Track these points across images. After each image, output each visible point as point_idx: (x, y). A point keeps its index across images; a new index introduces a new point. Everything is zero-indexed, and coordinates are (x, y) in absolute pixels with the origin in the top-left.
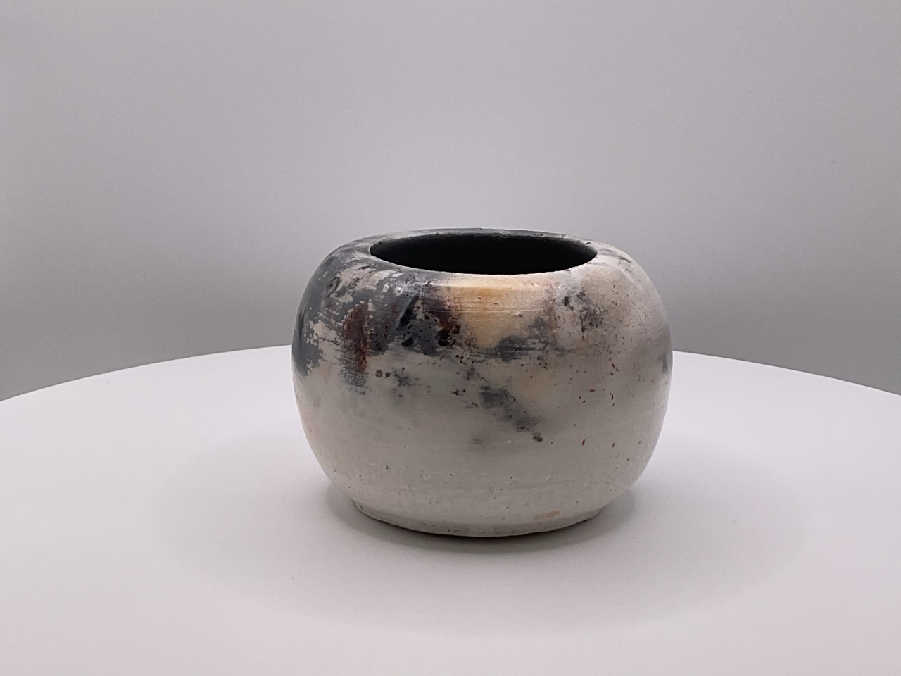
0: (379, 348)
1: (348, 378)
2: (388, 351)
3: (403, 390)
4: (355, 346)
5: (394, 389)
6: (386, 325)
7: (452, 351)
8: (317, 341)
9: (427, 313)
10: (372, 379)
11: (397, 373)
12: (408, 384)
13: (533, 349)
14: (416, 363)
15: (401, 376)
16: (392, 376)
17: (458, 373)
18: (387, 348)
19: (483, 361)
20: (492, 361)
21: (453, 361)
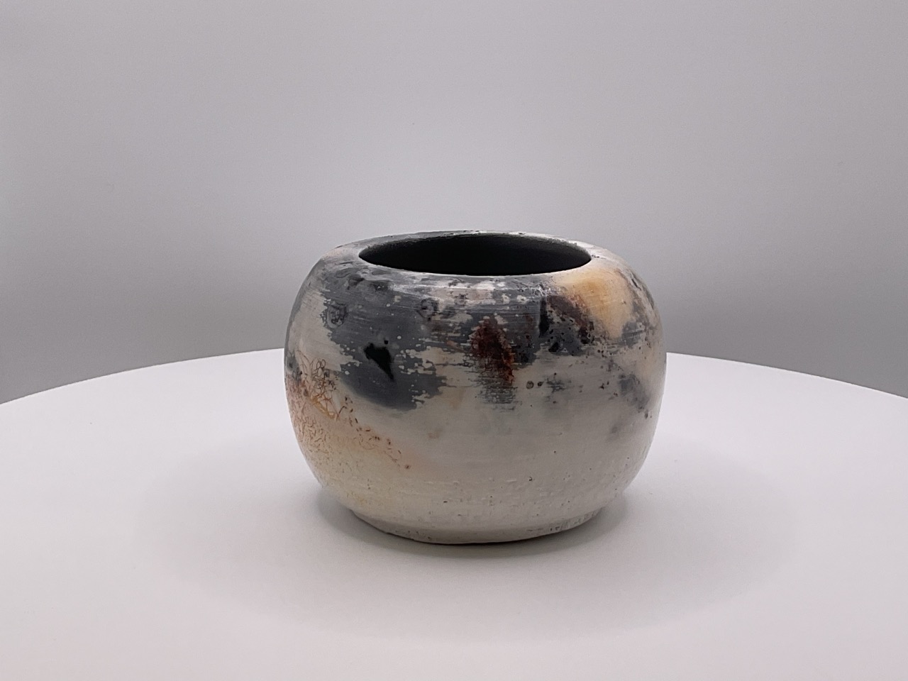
0: (526, 359)
1: (491, 397)
2: (536, 361)
3: (558, 396)
4: (496, 363)
5: (548, 397)
6: (527, 334)
7: (594, 346)
8: (432, 369)
9: (561, 316)
10: (522, 392)
11: (550, 380)
12: (561, 388)
13: (641, 332)
14: (566, 365)
15: (554, 382)
16: (544, 385)
17: (602, 367)
18: (535, 358)
19: (617, 351)
20: (622, 349)
21: (597, 357)
